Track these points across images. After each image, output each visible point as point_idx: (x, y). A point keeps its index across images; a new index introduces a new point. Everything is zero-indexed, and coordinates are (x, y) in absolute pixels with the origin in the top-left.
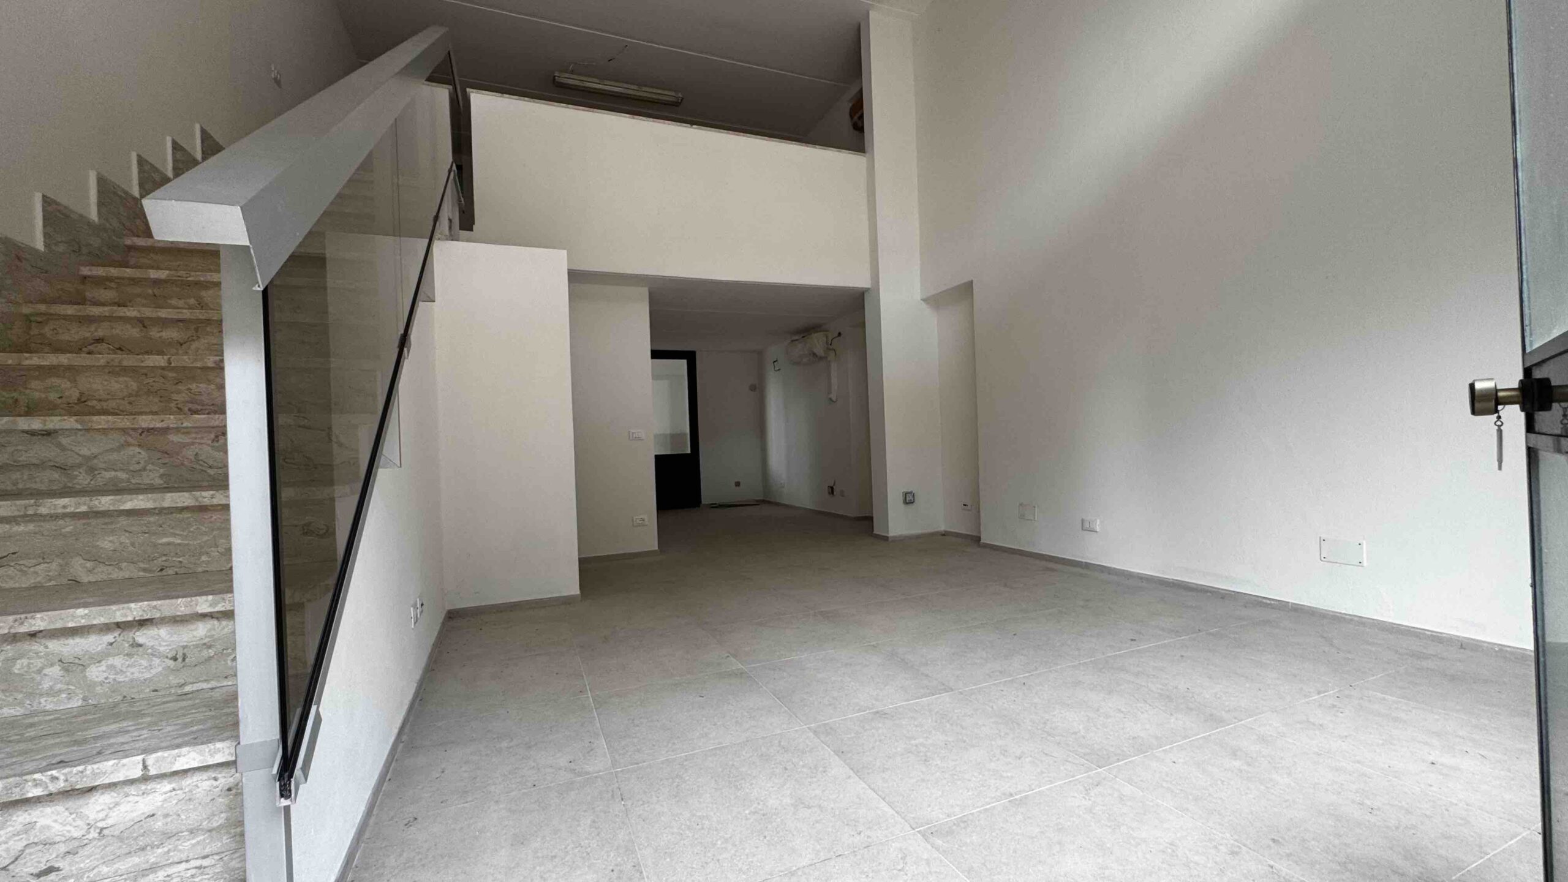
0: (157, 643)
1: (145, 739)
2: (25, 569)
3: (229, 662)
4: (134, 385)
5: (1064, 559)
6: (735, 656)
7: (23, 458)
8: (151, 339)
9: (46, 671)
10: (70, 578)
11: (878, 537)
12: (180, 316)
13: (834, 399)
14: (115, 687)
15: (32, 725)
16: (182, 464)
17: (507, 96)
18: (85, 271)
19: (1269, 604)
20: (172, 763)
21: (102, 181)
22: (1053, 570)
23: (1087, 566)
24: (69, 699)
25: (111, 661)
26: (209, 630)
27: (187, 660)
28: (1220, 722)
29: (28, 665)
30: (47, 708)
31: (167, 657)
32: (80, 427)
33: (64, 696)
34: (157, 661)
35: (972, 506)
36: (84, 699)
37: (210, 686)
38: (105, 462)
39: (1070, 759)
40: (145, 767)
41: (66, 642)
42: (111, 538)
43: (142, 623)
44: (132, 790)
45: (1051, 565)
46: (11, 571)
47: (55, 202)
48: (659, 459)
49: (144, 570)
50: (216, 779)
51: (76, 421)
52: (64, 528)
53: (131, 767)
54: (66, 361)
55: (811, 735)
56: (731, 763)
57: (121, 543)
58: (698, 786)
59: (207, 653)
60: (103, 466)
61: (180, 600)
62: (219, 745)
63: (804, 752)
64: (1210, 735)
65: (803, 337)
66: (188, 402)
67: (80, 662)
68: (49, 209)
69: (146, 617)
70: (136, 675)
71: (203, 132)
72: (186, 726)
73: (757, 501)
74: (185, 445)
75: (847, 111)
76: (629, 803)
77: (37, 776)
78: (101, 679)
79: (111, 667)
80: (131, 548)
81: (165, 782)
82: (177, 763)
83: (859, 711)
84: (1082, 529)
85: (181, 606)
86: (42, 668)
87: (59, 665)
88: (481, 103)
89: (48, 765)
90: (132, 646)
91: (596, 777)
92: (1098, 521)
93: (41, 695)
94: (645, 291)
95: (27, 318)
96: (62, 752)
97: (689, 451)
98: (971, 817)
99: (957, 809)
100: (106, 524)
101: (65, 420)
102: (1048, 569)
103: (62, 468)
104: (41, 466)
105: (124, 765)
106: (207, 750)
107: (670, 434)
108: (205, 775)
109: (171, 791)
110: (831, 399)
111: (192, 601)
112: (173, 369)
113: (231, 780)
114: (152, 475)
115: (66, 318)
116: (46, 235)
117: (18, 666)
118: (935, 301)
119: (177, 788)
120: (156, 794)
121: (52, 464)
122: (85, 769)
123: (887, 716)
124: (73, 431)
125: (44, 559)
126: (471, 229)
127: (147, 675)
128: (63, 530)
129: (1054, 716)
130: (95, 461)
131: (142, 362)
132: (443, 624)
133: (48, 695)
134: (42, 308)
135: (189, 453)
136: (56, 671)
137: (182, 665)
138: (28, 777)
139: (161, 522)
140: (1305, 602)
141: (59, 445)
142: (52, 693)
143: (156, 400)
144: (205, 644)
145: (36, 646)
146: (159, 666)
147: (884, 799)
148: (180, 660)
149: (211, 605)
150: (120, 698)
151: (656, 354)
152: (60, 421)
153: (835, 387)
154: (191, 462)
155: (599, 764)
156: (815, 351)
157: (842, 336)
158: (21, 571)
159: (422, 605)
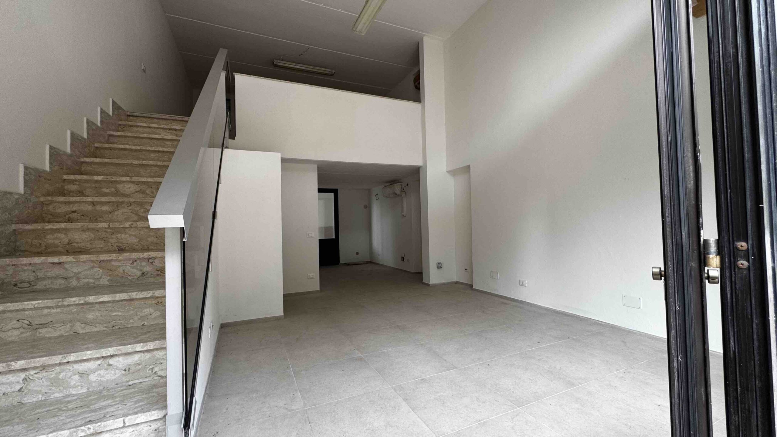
0: (118, 363)
1: (120, 410)
2: (56, 328)
3: (148, 371)
4: (92, 236)
5: (511, 298)
6: (358, 349)
7: (49, 274)
8: (97, 210)
9: (72, 377)
10: (74, 332)
11: (425, 284)
12: (111, 200)
13: (405, 216)
14: (100, 383)
15: (69, 402)
16: (118, 275)
17: (253, 76)
18: (65, 177)
19: (601, 324)
20: (135, 420)
21: (72, 134)
22: (506, 304)
23: (522, 302)
24: (82, 389)
25: (99, 372)
26: (140, 358)
27: (130, 371)
28: (573, 385)
29: (66, 375)
30: (73, 393)
31: (122, 370)
32: (75, 261)
33: (79, 387)
34: (117, 371)
35: (469, 270)
36: (88, 389)
37: (140, 381)
38: (84, 275)
39: (506, 403)
40: (124, 423)
41: (81, 365)
42: (92, 314)
43: (112, 356)
44: (118, 431)
45: (506, 301)
46: (50, 329)
47: (54, 148)
48: (320, 241)
49: (106, 327)
50: (150, 426)
51: (73, 258)
52: (73, 310)
53: (119, 423)
54: (64, 226)
55: (393, 390)
56: (357, 405)
57: (96, 316)
58: (343, 416)
59: (138, 367)
60: (84, 277)
61: (129, 346)
62: (153, 412)
63: (390, 399)
64: (567, 392)
65: (390, 185)
66: (117, 243)
67: (87, 373)
68: (52, 151)
69: (115, 354)
70: (109, 378)
71: (113, 101)
72: (136, 403)
73: (367, 262)
74: (119, 266)
75: (413, 79)
76: (313, 425)
77: (83, 428)
78: (94, 380)
79: (100, 375)
80: (101, 318)
81: (130, 428)
82: (137, 420)
83: (414, 379)
84: (519, 284)
85: (129, 348)
86: (71, 376)
87: (78, 375)
88: (240, 79)
89: (85, 423)
90: (108, 365)
91: (297, 412)
92: (526, 281)
93: (70, 387)
94: (316, 166)
95: (42, 203)
96: (90, 416)
97: (334, 237)
98: (461, 431)
99: (456, 428)
100: (91, 308)
101: (68, 258)
102: (503, 303)
103: (65, 278)
104: (56, 278)
105: (116, 422)
106: (149, 415)
107: (325, 227)
108: (146, 425)
109: (133, 432)
110: (403, 215)
111: (134, 346)
112: (111, 228)
113: (156, 426)
114: (104, 280)
115: (59, 202)
116: (51, 163)
117: (61, 376)
118: (453, 173)
119: (135, 430)
120: (127, 433)
121: (61, 276)
122: (101, 424)
123: (426, 381)
124: (71, 262)
125: (64, 323)
126: (234, 139)
127: (114, 378)
128: (72, 311)
129: (500, 381)
130: (80, 275)
131: (97, 226)
132: (219, 331)
133: (73, 387)
134: (50, 198)
135: (121, 270)
136: (77, 377)
137: (128, 373)
138: (79, 428)
139: (113, 306)
140: (616, 324)
141: (64, 268)
142: (75, 387)
143: (102, 242)
144: (138, 363)
145: (69, 367)
146: (118, 373)
147: (425, 422)
148: (127, 371)
149: (142, 348)
150: (102, 388)
151: (320, 190)
152: (66, 258)
153: (405, 209)
154: (122, 274)
155: (298, 405)
156: (396, 192)
157: (409, 186)
158: (54, 329)
159: (213, 326)
